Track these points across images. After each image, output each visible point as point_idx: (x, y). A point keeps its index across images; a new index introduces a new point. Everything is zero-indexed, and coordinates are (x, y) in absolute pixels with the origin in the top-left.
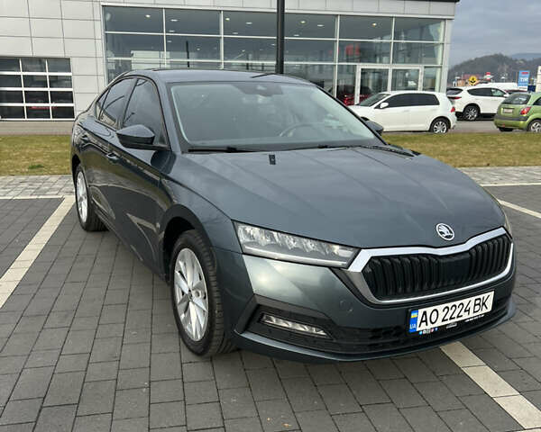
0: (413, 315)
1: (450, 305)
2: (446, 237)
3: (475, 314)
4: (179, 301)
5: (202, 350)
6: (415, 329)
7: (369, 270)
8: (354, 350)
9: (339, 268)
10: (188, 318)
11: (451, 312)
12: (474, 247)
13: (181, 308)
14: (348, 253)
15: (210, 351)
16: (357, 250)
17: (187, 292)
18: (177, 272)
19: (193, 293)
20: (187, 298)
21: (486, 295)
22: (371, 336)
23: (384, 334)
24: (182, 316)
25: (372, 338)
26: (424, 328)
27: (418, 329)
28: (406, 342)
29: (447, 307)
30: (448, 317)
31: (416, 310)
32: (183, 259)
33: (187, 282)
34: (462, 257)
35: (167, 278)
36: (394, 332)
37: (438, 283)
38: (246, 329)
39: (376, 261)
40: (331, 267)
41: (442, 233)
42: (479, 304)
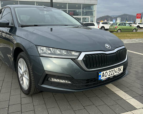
0: (100, 74)
1: (111, 70)
2: (108, 48)
3: (118, 73)
4: (20, 77)
5: (28, 93)
6: (100, 79)
7: (85, 59)
8: (81, 87)
9: (74, 59)
10: (23, 82)
11: (111, 73)
12: (117, 51)
13: (20, 80)
14: (77, 54)
15: (31, 93)
16: (80, 53)
17: (22, 74)
18: (18, 67)
19: (24, 73)
20: (22, 76)
21: (121, 67)
22: (86, 82)
23: (90, 81)
24: (21, 82)
25: (86, 83)
26: (103, 78)
27: (101, 79)
28: (97, 84)
29: (110, 71)
30: (110, 74)
31: (101, 72)
32: (20, 63)
33: (22, 70)
34: (114, 54)
35: (16, 70)
36: (93, 81)
37: (107, 63)
38: (43, 84)
39: (87, 56)
40: (71, 59)
41: (107, 47)
42: (119, 70)
